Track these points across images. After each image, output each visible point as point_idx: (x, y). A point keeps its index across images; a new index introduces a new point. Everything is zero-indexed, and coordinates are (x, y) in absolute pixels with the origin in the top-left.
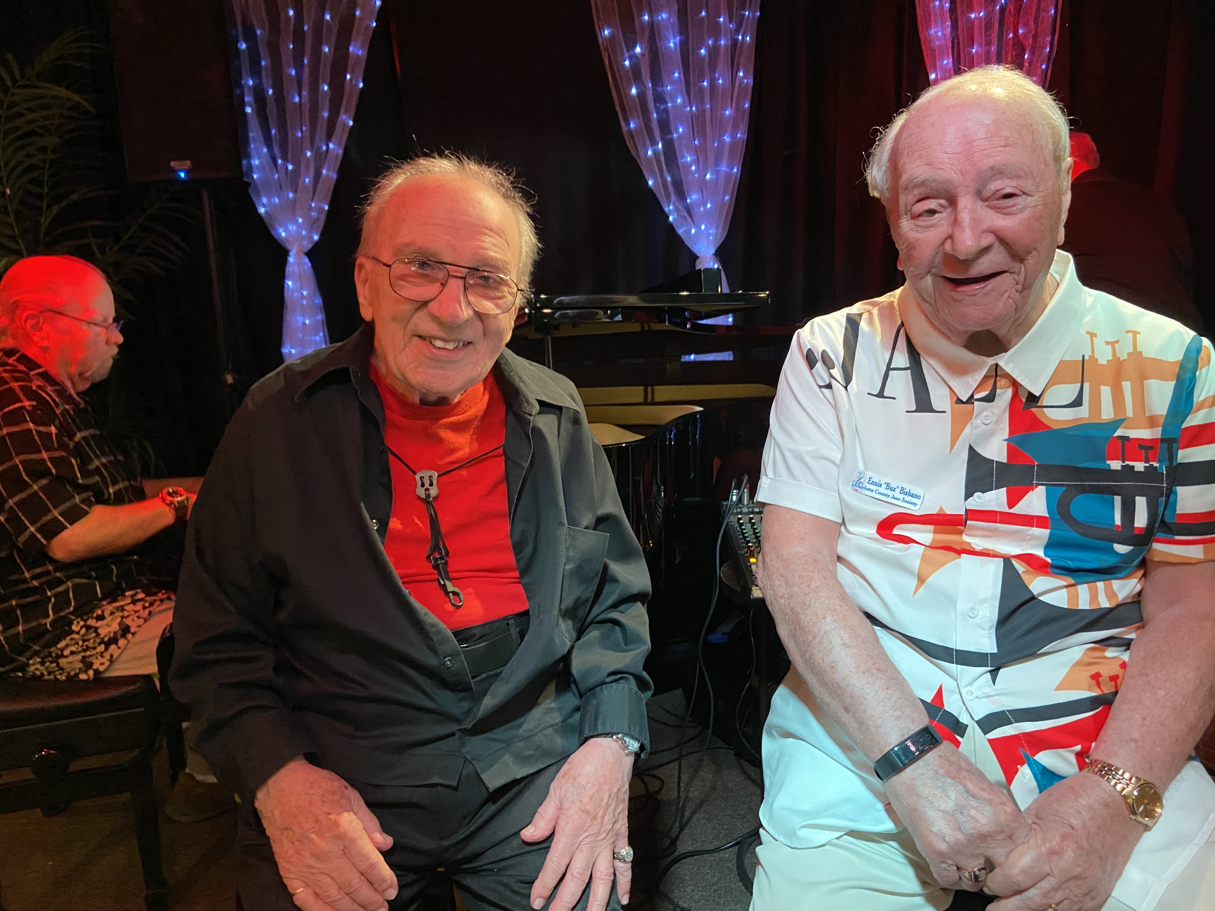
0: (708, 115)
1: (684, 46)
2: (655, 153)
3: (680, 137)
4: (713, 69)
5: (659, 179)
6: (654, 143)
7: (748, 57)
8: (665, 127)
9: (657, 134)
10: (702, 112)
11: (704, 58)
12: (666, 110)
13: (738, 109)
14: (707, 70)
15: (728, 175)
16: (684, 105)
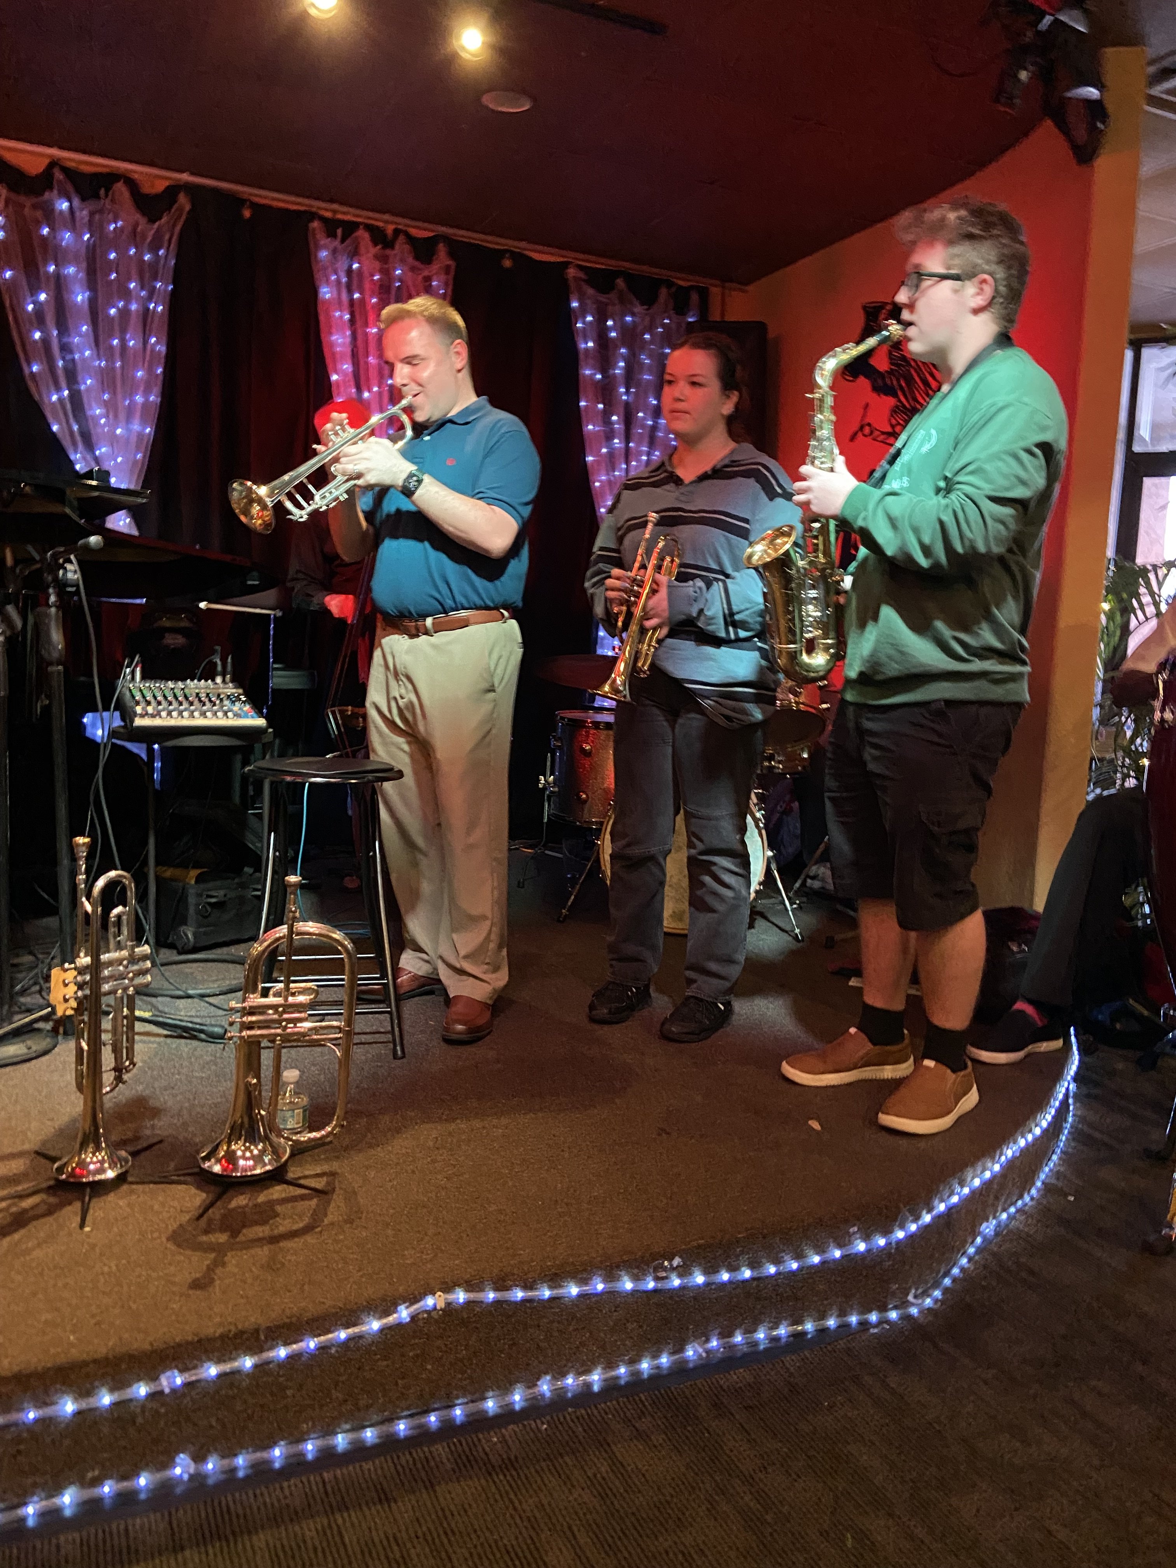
0: (119, 372)
1: (93, 302)
2: (60, 400)
3: (88, 389)
4: (123, 331)
5: (64, 424)
6: (58, 389)
7: (160, 326)
8: (72, 376)
9: (63, 383)
10: (110, 369)
11: (113, 318)
12: (73, 360)
13: (150, 371)
14: (117, 328)
15: (140, 436)
16: (91, 357)
